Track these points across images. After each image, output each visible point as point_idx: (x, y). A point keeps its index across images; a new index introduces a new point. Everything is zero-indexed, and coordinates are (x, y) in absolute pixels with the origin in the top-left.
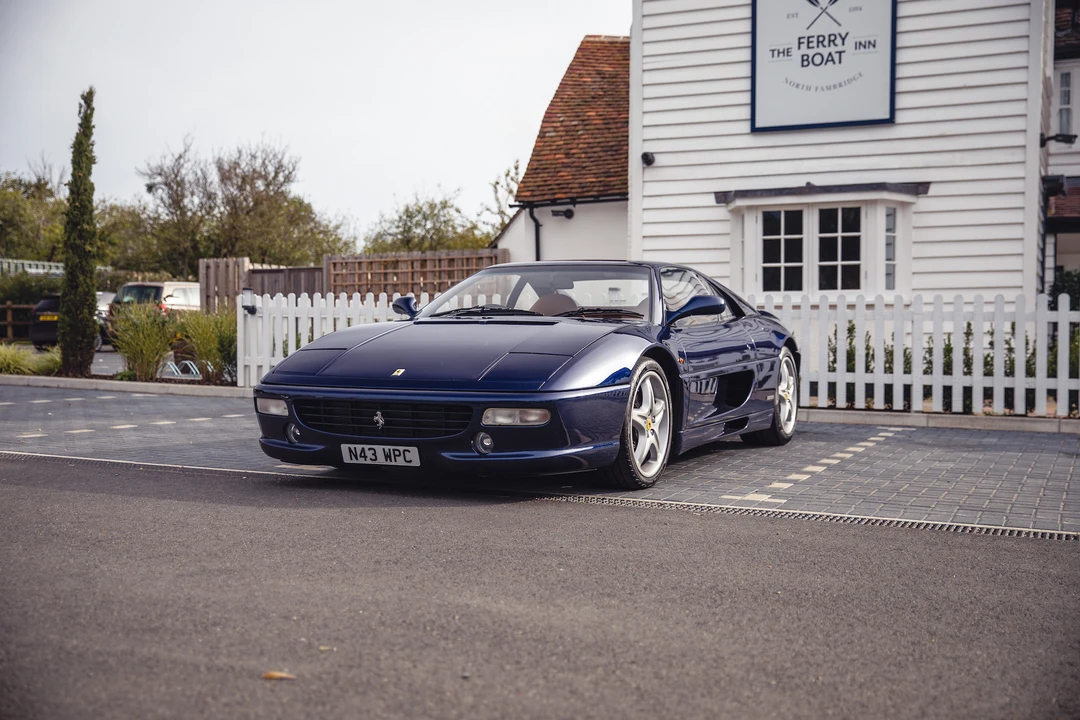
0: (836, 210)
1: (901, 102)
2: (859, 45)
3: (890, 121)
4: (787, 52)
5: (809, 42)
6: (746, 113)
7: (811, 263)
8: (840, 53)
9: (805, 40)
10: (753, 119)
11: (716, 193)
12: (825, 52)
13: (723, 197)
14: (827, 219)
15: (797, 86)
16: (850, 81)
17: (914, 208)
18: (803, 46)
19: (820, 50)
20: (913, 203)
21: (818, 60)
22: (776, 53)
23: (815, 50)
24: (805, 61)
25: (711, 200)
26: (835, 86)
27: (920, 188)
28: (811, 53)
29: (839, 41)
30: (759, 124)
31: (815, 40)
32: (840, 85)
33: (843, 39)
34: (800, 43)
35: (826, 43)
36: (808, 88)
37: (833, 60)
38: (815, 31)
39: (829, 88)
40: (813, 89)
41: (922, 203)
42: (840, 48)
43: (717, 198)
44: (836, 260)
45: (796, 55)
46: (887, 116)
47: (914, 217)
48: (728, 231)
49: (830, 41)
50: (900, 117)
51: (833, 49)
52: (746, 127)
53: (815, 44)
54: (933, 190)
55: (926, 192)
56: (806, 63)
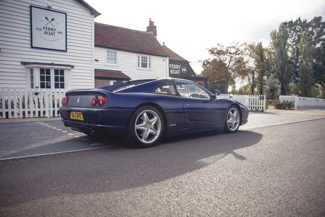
0: (58, 70)
1: (68, 47)
2: (58, 32)
3: (66, 51)
4: (41, 30)
5: (46, 29)
6: (29, 42)
7: (53, 82)
8: (54, 33)
9: (45, 28)
10: (32, 44)
11: (21, 62)
12: (51, 32)
13: (24, 63)
14: (56, 72)
15: (44, 38)
16: (57, 40)
17: (71, 71)
18: (45, 29)
19: (49, 31)
20: (71, 70)
21: (49, 33)
22: (38, 29)
23: (48, 31)
24: (45, 33)
25: (20, 64)
26: (53, 41)
27: (73, 67)
28: (47, 31)
29: (54, 30)
30: (33, 46)
31: (48, 28)
32: (54, 41)
33: (55, 30)
34: (44, 28)
35: (51, 30)
36: (46, 40)
37: (52, 34)
38: (48, 26)
39: (52, 41)
40: (48, 40)
41: (72, 70)
42: (54, 32)
43: (21, 63)
44: (59, 82)
45: (43, 31)
46: (65, 50)
47: (71, 73)
48: (25, 72)
49: (51, 29)
50: (68, 50)
51: (52, 32)
52: (30, 46)
53: (48, 29)
54: (75, 67)
55: (73, 68)
56: (46, 33)
